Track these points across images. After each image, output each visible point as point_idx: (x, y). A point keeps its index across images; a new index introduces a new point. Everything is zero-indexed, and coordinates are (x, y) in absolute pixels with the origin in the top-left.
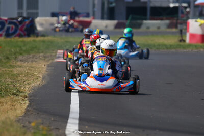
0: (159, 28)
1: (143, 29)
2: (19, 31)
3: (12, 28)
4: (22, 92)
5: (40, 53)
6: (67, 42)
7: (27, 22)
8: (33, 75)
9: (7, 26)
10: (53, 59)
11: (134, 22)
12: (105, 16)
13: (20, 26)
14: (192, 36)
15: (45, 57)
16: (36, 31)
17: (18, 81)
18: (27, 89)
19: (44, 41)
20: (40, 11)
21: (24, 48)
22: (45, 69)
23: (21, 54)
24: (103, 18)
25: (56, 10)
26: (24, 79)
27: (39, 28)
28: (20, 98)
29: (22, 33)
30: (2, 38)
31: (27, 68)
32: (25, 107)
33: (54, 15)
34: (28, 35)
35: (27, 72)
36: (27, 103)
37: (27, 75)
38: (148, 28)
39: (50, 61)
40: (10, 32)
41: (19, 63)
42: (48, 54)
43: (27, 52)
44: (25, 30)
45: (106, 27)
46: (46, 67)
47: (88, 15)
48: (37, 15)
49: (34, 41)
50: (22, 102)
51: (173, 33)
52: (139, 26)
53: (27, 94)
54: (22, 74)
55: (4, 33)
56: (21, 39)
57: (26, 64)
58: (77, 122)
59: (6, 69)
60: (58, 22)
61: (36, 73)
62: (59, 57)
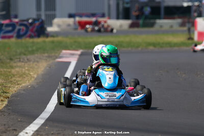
0: (172, 27)
1: (156, 27)
2: (29, 33)
3: (23, 29)
5: (44, 53)
6: (75, 42)
7: (37, 23)
9: (18, 27)
10: (54, 59)
11: (148, 21)
12: (121, 16)
13: (30, 28)
14: (200, 34)
15: (49, 57)
16: (46, 32)
17: (11, 81)
19: (53, 42)
20: (58, 12)
21: (30, 49)
22: (42, 69)
23: (25, 54)
24: (118, 18)
25: (73, 12)
26: (20, 79)
29: (33, 34)
30: (13, 40)
31: (26, 68)
33: (71, 16)
34: (39, 36)
38: (161, 26)
39: (51, 62)
40: (21, 33)
41: (19, 64)
42: (53, 54)
43: (32, 52)
44: (37, 31)
45: (121, 26)
47: (103, 16)
48: (54, 17)
49: (44, 42)
51: (183, 32)
52: (152, 25)
55: (15, 35)
56: (31, 40)
59: (5, 70)
60: (75, 23)
61: (32, 73)
62: (61, 57)
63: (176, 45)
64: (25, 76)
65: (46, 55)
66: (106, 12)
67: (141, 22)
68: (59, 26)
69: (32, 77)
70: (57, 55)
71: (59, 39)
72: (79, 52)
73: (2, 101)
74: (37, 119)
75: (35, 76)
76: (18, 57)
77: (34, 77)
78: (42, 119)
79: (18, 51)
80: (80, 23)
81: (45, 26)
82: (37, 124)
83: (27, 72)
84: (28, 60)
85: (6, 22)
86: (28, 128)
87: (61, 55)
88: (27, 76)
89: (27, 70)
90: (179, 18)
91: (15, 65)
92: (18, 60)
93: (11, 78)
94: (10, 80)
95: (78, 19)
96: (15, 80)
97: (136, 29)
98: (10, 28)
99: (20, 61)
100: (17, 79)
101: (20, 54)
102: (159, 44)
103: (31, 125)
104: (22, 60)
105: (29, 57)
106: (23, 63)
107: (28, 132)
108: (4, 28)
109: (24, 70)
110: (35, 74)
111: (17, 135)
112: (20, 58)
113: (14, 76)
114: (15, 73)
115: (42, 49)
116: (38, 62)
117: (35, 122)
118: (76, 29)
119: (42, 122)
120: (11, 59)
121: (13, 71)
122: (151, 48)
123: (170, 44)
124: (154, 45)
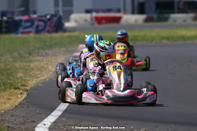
0: (185, 21)
1: (170, 21)
2: (48, 28)
3: (41, 25)
7: (55, 19)
9: (36, 23)
10: (72, 53)
11: (162, 16)
12: (136, 11)
13: (49, 23)
15: (66, 51)
16: (64, 28)
17: (30, 75)
19: (70, 37)
20: (75, 8)
21: (48, 44)
23: (43, 49)
24: (133, 13)
25: (89, 7)
29: (51, 29)
30: (32, 35)
31: (45, 62)
33: (88, 11)
34: (57, 31)
38: (175, 21)
40: (40, 28)
41: (38, 58)
42: (70, 49)
43: (50, 47)
44: (55, 26)
45: (136, 21)
47: (119, 11)
48: (71, 12)
49: (62, 37)
52: (166, 19)
55: (34, 30)
56: (49, 35)
59: (25, 64)
60: (91, 18)
61: (50, 67)
62: (78, 52)
63: (189, 38)
64: (43, 70)
65: (64, 49)
66: (121, 7)
67: (155, 16)
68: (76, 21)
69: (50, 71)
70: (74, 49)
71: (77, 34)
73: (21, 93)
74: (55, 111)
76: (37, 51)
77: (52, 71)
78: (59, 110)
79: (37, 46)
80: (96, 18)
81: (63, 21)
82: (54, 116)
83: (45, 66)
84: (46, 54)
85: (25, 18)
86: (46, 120)
87: (78, 49)
88: (45, 70)
89: (46, 64)
90: (192, 12)
91: (34, 59)
92: (37, 54)
93: (30, 71)
94: (29, 73)
95: (94, 14)
96: (33, 74)
97: (150, 24)
98: (29, 24)
99: (38, 55)
100: (36, 73)
101: (39, 49)
102: (172, 38)
103: (49, 117)
104: (40, 54)
105: (47, 51)
106: (41, 58)
107: (46, 123)
108: (23, 23)
109: (42, 64)
110: (53, 67)
111: (36, 126)
112: (38, 53)
113: (33, 69)
114: (34, 67)
115: (59, 44)
116: (56, 56)
117: (53, 113)
118: (92, 24)
119: (60, 113)
120: (30, 54)
121: (32, 65)
122: (165, 41)
123: (183, 38)
124: (168, 38)
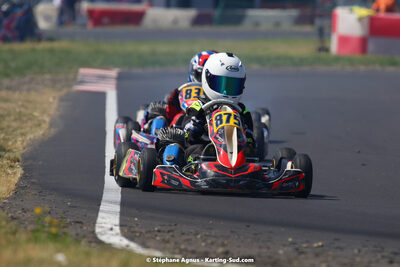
0: (277, 24)
1: (246, 26)
2: (2, 32)
4: (9, 151)
7: (19, 12)
8: (31, 117)
10: (70, 86)
11: (230, 12)
14: (344, 40)
15: (54, 82)
17: (2, 129)
18: (19, 146)
19: (51, 51)
21: (13, 65)
22: (55, 105)
23: (7, 75)
24: (168, 5)
26: (14, 124)
27: (42, 24)
28: (5, 162)
29: (9, 35)
31: (20, 103)
32: (15, 180)
34: (22, 38)
35: (20, 112)
36: (19, 172)
37: (19, 117)
38: (257, 24)
39: (65, 91)
43: (20, 71)
44: (18, 28)
45: (175, 22)
46: (56, 101)
49: (33, 50)
50: (9, 171)
51: (306, 35)
52: (239, 20)
53: (18, 155)
54: (9, 115)
56: (6, 47)
57: (16, 95)
58: (118, 208)
60: (80, 12)
61: (36, 114)
62: (82, 82)
64: (25, 119)
65: (47, 76)
67: (217, 13)
68: (47, 18)
71: (64, 44)
72: (113, 73)
74: (102, 203)
75: (47, 119)
77: (44, 122)
80: (91, 13)
83: (23, 110)
86: (99, 219)
87: (79, 78)
88: (30, 119)
89: (23, 106)
95: (86, 5)
96: (9, 127)
97: (206, 29)
102: (269, 59)
106: (9, 93)
109: (15, 106)
110: (42, 113)
117: (103, 208)
118: (83, 25)
122: (255, 66)
